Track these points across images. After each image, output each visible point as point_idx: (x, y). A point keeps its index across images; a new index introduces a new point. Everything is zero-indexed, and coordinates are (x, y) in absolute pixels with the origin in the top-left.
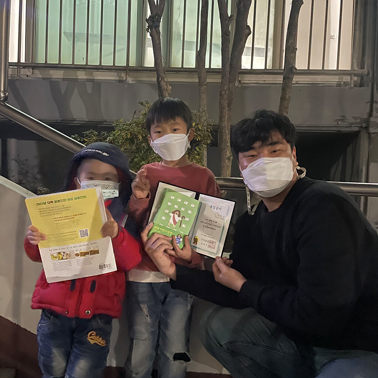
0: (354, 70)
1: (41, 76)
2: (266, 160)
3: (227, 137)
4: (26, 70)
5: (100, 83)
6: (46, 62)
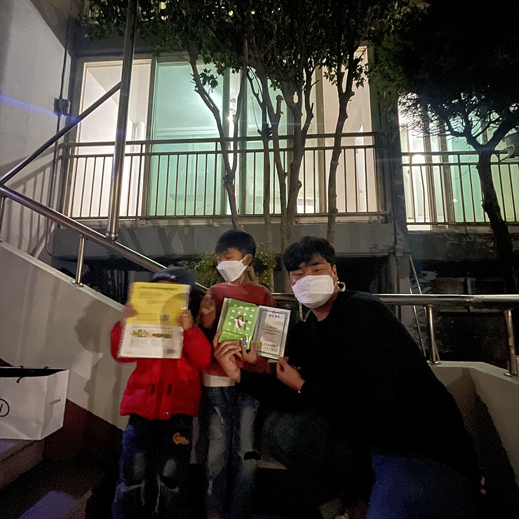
0: (380, 212)
2: (310, 277)
4: (142, 221)
5: (194, 228)
6: (156, 214)
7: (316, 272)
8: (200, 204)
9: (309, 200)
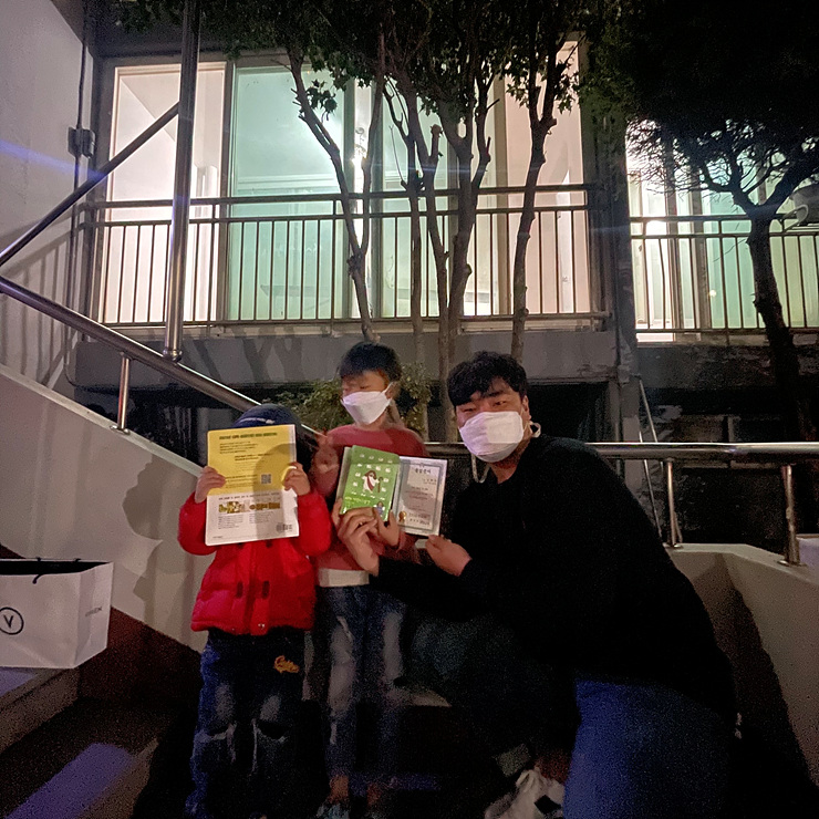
0: (594, 313)
1: (233, 335)
2: (486, 415)
4: (217, 328)
5: (301, 339)
6: (240, 318)
7: (497, 406)
8: (310, 300)
9: (482, 294)
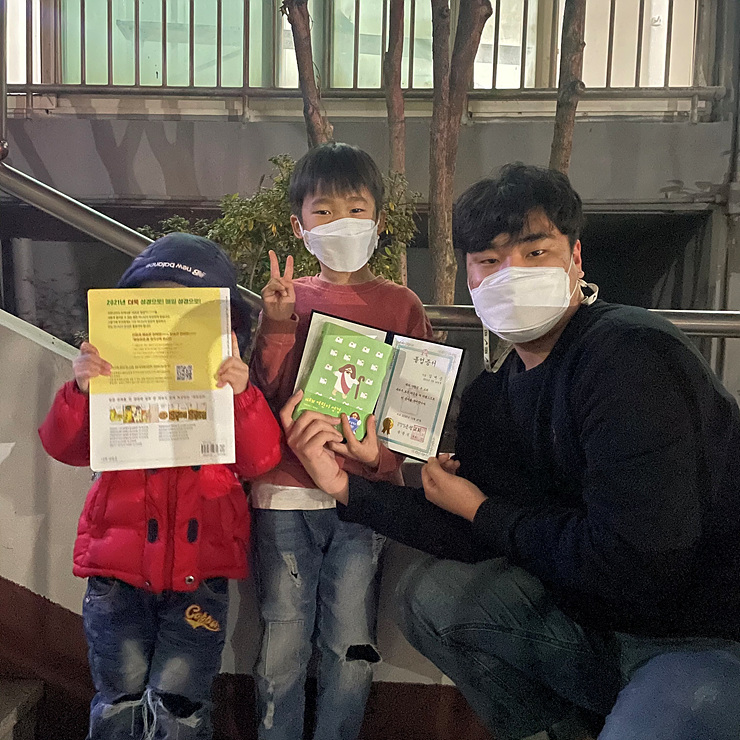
0: (699, 88)
1: (73, 111)
3: (446, 226)
4: (44, 98)
5: (192, 123)
6: (83, 81)
8: (205, 51)
9: (507, 48)
